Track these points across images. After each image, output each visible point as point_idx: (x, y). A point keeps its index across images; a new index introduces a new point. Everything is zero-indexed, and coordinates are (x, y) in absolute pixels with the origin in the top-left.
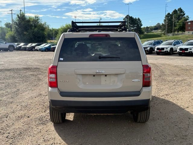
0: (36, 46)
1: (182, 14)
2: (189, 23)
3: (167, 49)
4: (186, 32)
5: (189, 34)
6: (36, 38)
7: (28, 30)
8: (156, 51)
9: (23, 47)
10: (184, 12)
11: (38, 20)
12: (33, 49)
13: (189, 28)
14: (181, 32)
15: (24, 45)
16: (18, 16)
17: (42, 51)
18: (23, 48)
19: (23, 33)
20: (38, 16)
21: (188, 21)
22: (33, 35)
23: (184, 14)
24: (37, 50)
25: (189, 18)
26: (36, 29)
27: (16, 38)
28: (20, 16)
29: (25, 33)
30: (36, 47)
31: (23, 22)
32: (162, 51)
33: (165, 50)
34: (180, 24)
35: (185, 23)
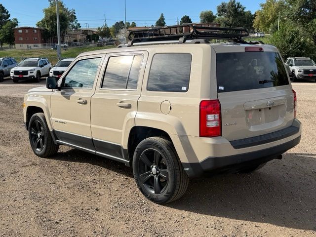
1: (5, 14)
2: (20, 31)
3: (33, 72)
4: (17, 46)
5: (22, 48)
8: (13, 77)
10: (8, 12)
13: (21, 39)
14: (8, 46)
21: (17, 27)
23: (9, 16)
25: (18, 22)
32: (24, 76)
33: (29, 74)
34: (5, 32)
35: (13, 30)
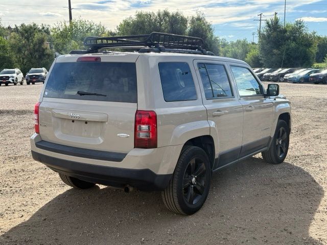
0: (287, 73)
6: (292, 59)
7: (280, 47)
9: (267, 74)
11: (300, 29)
12: (281, 79)
15: (268, 72)
16: (268, 23)
17: (294, 82)
18: (265, 76)
19: (272, 51)
20: (301, 21)
22: (287, 54)
24: (286, 81)
26: (293, 45)
27: (261, 60)
28: (270, 23)
29: (275, 51)
30: (286, 75)
31: (275, 34)
